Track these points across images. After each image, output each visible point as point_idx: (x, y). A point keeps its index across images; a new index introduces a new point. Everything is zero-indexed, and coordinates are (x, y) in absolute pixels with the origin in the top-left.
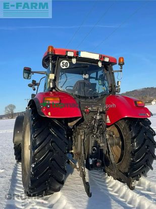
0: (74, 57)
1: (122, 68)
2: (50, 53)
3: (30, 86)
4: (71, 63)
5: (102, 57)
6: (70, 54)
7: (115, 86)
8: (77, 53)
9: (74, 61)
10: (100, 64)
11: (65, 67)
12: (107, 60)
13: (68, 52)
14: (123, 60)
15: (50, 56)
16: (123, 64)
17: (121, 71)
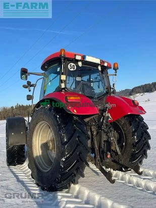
0: (80, 61)
1: (116, 72)
2: (63, 56)
3: (25, 87)
4: (78, 66)
5: (102, 62)
6: (78, 58)
7: (110, 87)
8: (84, 57)
9: (80, 64)
10: (100, 68)
11: (72, 70)
12: (106, 65)
13: (77, 56)
14: (117, 66)
15: (63, 59)
16: (118, 69)
17: (116, 75)
